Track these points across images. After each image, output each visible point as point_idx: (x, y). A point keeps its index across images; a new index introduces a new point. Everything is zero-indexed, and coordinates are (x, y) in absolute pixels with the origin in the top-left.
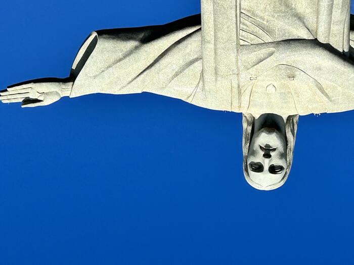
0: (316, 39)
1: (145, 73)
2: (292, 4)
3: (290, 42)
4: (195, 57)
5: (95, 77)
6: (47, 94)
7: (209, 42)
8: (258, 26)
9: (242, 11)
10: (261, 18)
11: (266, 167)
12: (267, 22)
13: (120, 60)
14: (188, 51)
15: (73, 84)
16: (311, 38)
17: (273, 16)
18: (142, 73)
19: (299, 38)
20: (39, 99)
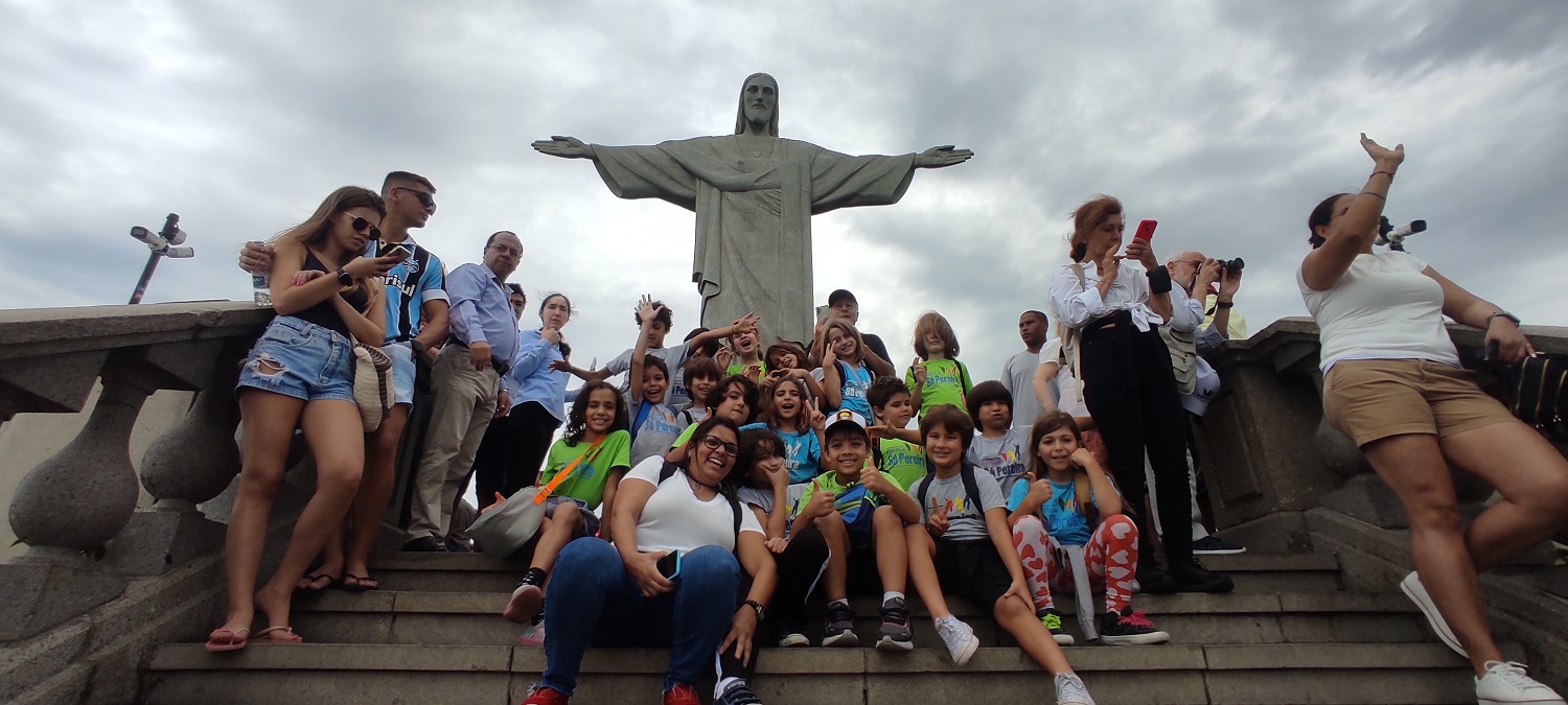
0: (721, 191)
1: (856, 170)
2: (740, 218)
4: (815, 182)
5: (896, 168)
7: (805, 192)
9: (778, 214)
11: (760, 91)
12: (760, 206)
14: (821, 186)
15: (913, 162)
16: (724, 192)
17: (754, 208)
18: (859, 170)
19: (735, 193)
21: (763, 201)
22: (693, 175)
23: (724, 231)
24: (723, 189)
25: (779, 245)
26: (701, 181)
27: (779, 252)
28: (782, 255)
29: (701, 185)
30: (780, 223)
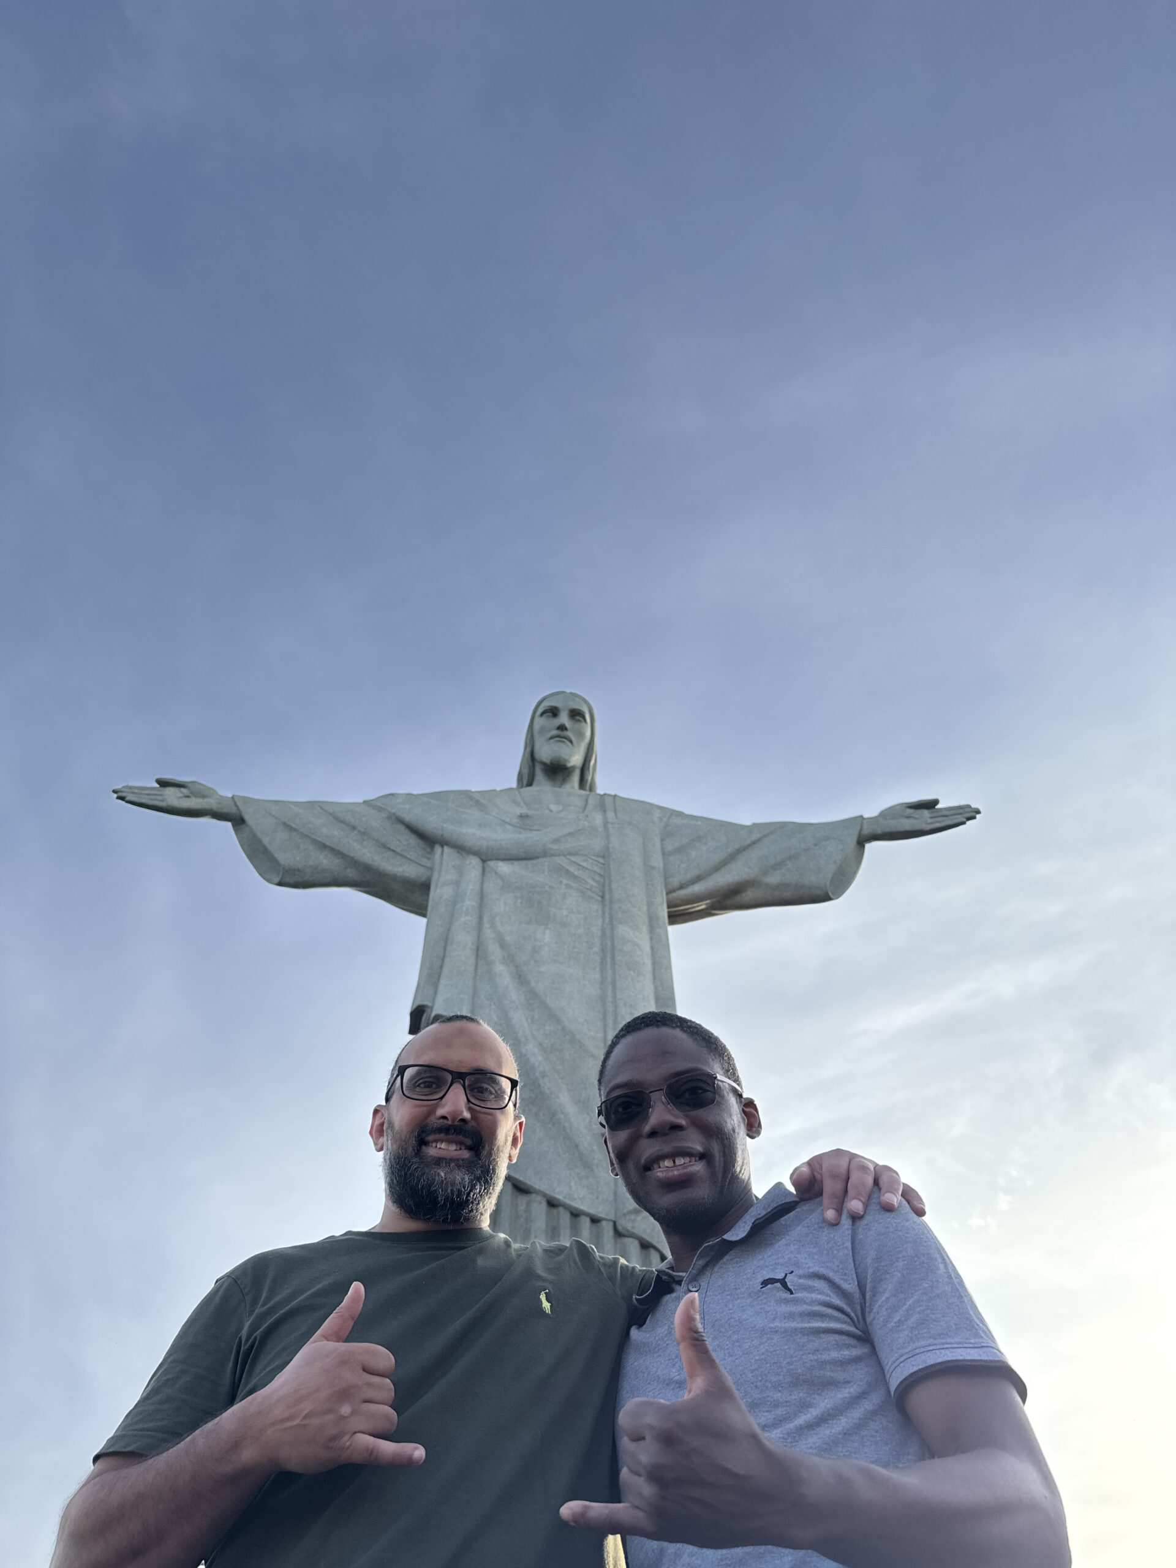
0: (484, 861)
1: (748, 842)
2: (521, 903)
3: (525, 856)
4: (671, 858)
5: (827, 838)
6: (902, 816)
7: (652, 868)
8: (575, 877)
9: (600, 898)
10: (571, 887)
11: (562, 715)
12: (561, 882)
13: (790, 858)
14: (684, 866)
15: (861, 830)
16: (491, 863)
17: (550, 887)
18: (754, 843)
19: (511, 862)
20: (913, 811)
21: (567, 871)
22: (429, 840)
23: (486, 925)
24: (486, 856)
25: (603, 950)
26: (446, 848)
27: (603, 963)
28: (609, 966)
29: (445, 855)
30: (604, 913)
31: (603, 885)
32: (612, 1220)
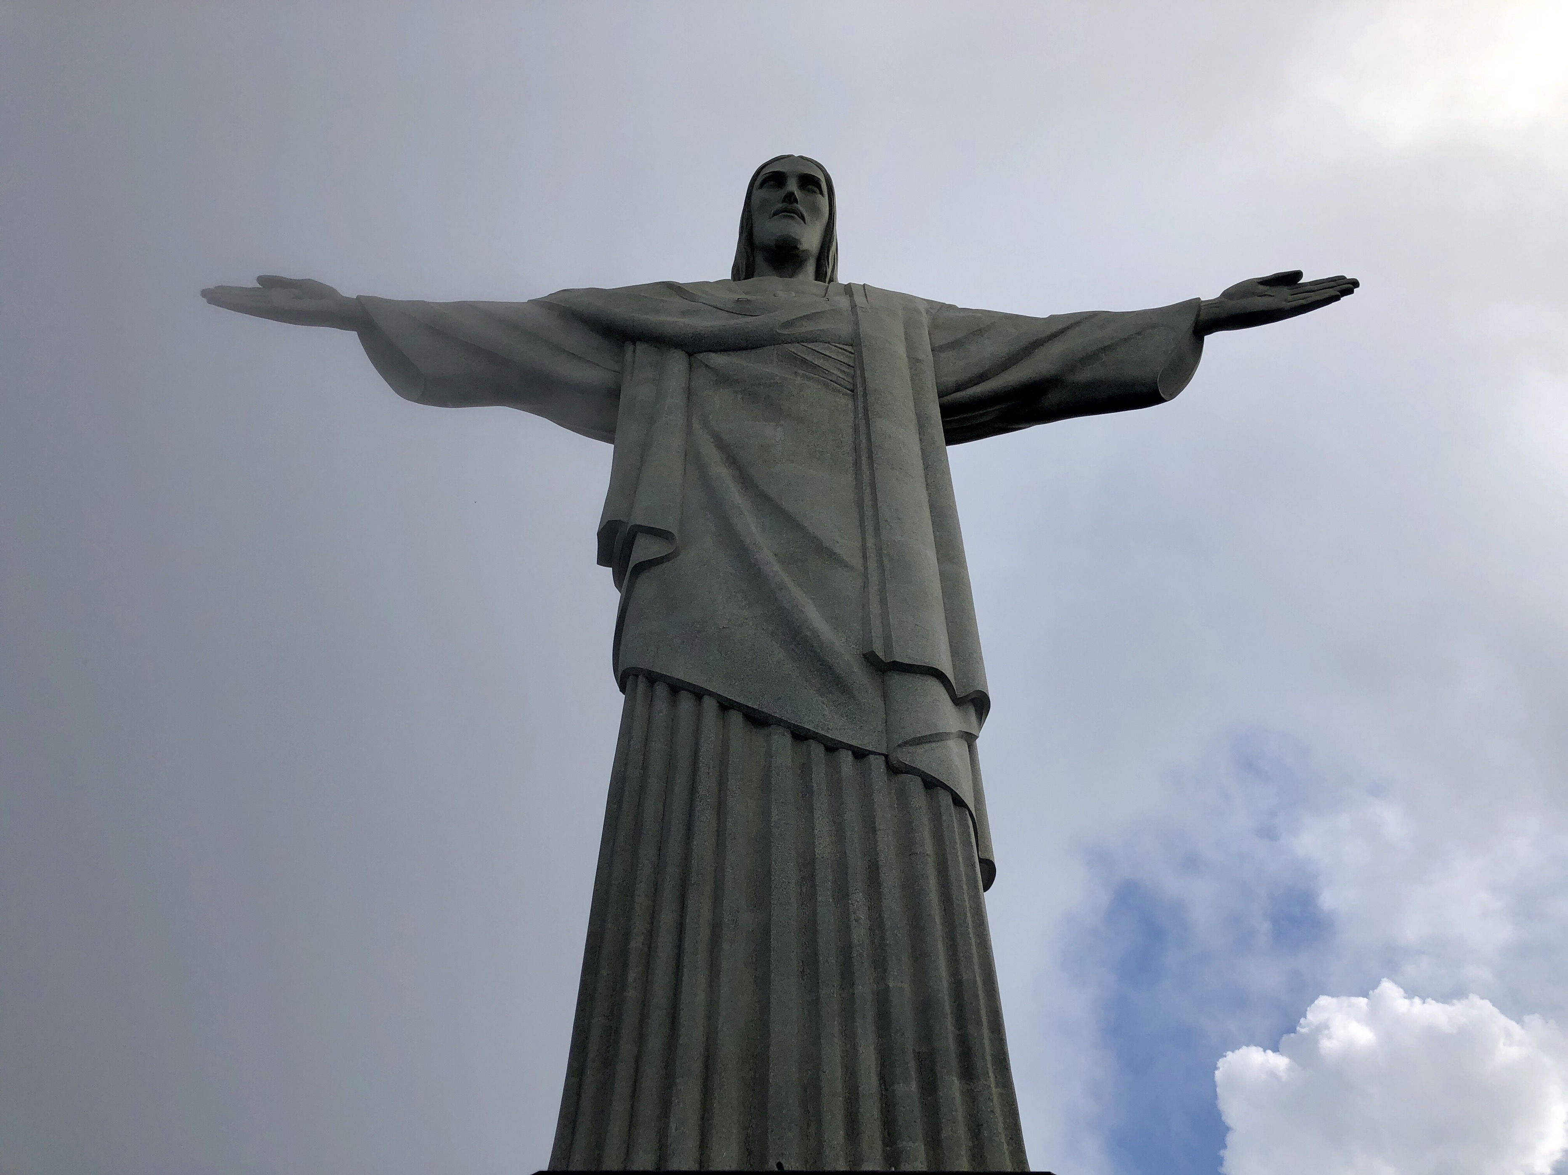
0: (690, 355)
1: (1048, 333)
2: (742, 398)
3: (745, 345)
5: (1154, 326)
6: (1254, 294)
7: (918, 360)
8: (815, 367)
9: (849, 391)
10: (809, 379)
11: (791, 185)
12: (796, 373)
13: (1104, 350)
14: (960, 363)
15: (1198, 315)
16: (701, 356)
17: (781, 378)
18: (1055, 335)
19: (727, 353)
20: (1267, 288)
21: (804, 361)
22: (617, 339)
23: (696, 424)
24: (693, 349)
25: (856, 449)
26: (638, 343)
27: (857, 464)
28: (865, 466)
29: (637, 351)
30: (856, 408)
31: (853, 377)
32: (882, 754)
